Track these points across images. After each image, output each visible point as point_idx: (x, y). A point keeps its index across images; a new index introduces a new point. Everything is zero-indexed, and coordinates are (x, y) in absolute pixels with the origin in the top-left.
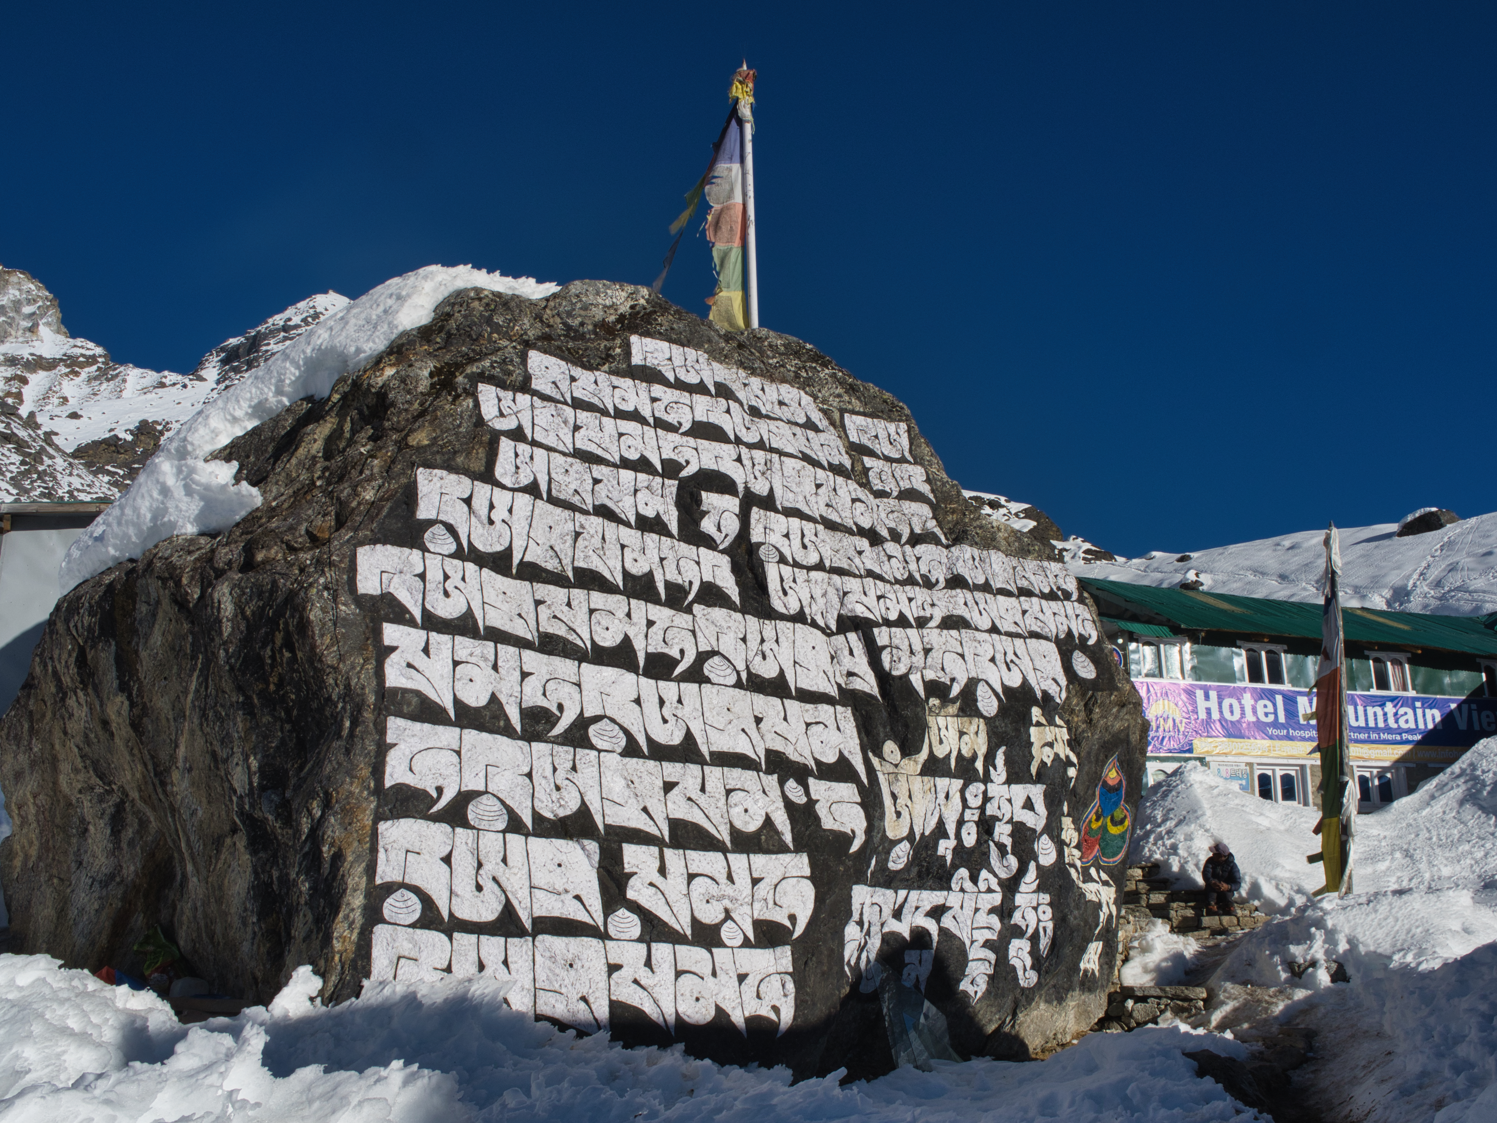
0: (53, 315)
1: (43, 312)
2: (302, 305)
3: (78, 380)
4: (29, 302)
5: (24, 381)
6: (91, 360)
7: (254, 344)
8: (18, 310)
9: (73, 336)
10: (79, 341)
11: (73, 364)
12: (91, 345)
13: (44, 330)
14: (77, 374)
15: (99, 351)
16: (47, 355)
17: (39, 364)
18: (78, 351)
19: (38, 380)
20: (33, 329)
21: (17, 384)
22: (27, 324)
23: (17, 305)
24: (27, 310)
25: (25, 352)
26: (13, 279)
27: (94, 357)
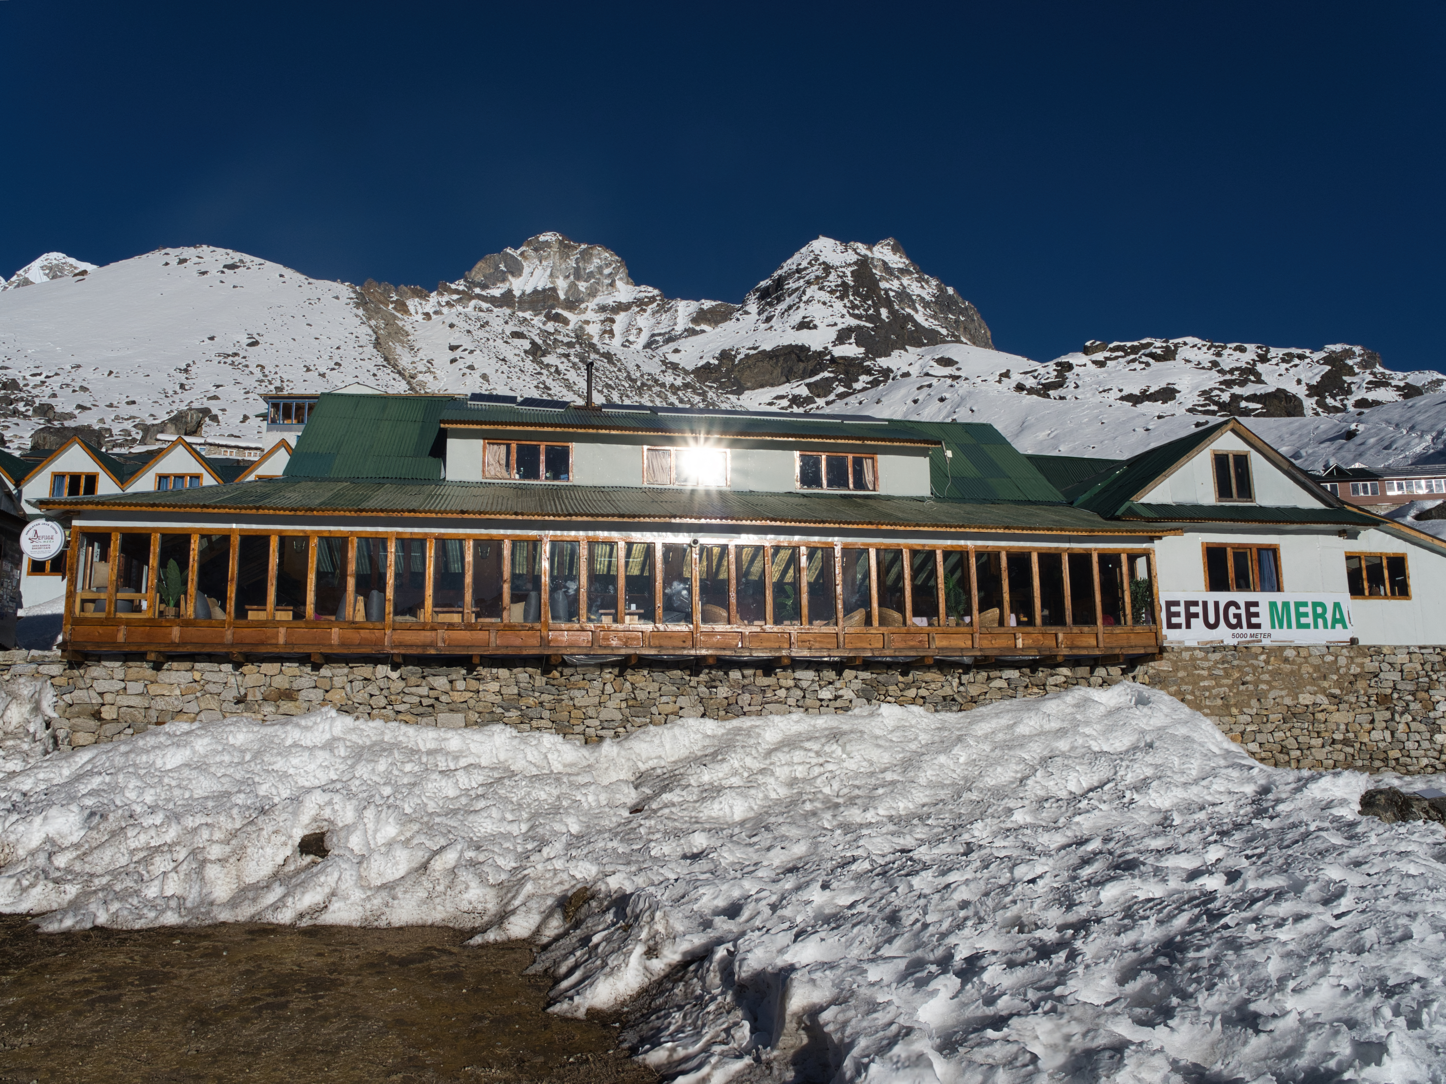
0: (623, 273)
1: (617, 270)
2: (804, 250)
3: (646, 315)
4: (608, 265)
5: (613, 321)
6: (652, 299)
7: (779, 283)
8: (601, 273)
9: (637, 284)
10: (643, 288)
11: (641, 304)
12: (650, 289)
13: (619, 284)
14: (645, 311)
15: (656, 292)
16: (624, 301)
17: (621, 307)
18: (643, 295)
19: (621, 319)
20: (612, 284)
21: (608, 323)
22: (608, 281)
23: (600, 269)
24: (607, 271)
25: (610, 301)
26: (595, 252)
27: (654, 297)
